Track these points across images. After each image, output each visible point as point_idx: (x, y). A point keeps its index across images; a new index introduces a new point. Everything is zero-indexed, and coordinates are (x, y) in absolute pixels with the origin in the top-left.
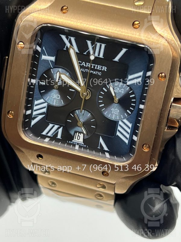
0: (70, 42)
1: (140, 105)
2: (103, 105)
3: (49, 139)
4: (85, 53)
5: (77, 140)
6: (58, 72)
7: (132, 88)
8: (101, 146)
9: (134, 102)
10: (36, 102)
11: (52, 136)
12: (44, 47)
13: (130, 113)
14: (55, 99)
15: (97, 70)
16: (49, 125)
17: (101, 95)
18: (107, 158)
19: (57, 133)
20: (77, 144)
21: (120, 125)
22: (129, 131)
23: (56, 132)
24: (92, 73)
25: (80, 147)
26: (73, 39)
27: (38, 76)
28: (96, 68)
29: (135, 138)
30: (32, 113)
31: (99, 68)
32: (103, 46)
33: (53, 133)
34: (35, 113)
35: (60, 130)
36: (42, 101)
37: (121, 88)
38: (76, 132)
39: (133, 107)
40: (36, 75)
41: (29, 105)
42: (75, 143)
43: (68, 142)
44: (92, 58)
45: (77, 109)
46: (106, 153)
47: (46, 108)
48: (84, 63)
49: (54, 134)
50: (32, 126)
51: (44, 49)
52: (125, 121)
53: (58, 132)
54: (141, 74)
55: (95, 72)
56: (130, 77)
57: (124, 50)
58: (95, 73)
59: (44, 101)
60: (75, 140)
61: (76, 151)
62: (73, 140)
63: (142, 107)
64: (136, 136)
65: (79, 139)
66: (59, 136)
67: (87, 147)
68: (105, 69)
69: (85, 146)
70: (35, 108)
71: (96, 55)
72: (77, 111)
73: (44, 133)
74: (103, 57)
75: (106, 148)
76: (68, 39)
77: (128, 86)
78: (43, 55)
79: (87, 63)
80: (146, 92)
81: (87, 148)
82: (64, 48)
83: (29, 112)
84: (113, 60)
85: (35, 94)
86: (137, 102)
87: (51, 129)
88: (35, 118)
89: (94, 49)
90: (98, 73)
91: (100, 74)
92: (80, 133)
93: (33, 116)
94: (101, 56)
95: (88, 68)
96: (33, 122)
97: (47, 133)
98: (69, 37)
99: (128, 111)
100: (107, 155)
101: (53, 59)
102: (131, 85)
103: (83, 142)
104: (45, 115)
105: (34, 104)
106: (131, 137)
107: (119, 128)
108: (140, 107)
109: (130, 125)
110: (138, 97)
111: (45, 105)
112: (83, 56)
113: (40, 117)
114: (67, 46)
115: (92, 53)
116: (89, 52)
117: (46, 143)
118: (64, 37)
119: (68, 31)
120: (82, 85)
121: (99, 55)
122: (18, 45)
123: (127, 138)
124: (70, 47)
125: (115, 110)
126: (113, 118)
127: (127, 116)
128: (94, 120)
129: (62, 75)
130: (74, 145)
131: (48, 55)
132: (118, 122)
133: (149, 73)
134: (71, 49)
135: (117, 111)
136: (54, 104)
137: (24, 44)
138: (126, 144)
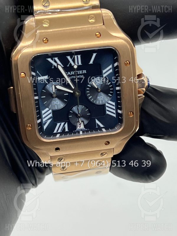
0: (55, 62)
2: (91, 97)
3: (59, 134)
4: (68, 66)
5: (79, 128)
8: (98, 125)
9: (111, 88)
10: (43, 112)
11: (61, 132)
12: (38, 71)
13: (111, 95)
14: (56, 104)
16: (57, 124)
17: (88, 90)
18: (104, 132)
19: (64, 129)
21: (107, 106)
22: (114, 108)
23: (64, 127)
25: (83, 132)
26: (56, 59)
27: (39, 93)
28: (78, 73)
29: (119, 111)
31: (81, 73)
32: (79, 56)
33: (62, 129)
35: (66, 125)
36: (47, 109)
38: (77, 123)
39: (112, 91)
41: (39, 115)
42: (79, 130)
43: (74, 131)
44: (75, 67)
45: (74, 106)
46: (102, 129)
48: (69, 72)
50: (45, 130)
51: (38, 72)
52: (110, 102)
53: (65, 127)
54: (111, 66)
55: (79, 76)
56: (104, 71)
57: (94, 55)
59: (49, 109)
60: (78, 128)
61: (81, 136)
63: (118, 88)
64: (121, 110)
65: (81, 126)
66: (67, 130)
68: (85, 72)
69: (87, 129)
70: (44, 116)
71: (76, 63)
72: (74, 107)
73: (55, 132)
74: (81, 64)
75: (102, 126)
76: (53, 60)
79: (71, 72)
81: (89, 130)
82: (52, 67)
83: (39, 121)
84: (89, 64)
85: (40, 107)
86: (114, 86)
87: (60, 127)
88: (45, 123)
89: (74, 61)
93: (44, 123)
94: (80, 64)
95: (73, 75)
96: (45, 127)
97: (57, 131)
98: (54, 58)
99: (109, 95)
100: (104, 130)
103: (84, 128)
104: (52, 119)
105: (42, 114)
106: (117, 111)
107: (107, 108)
108: (116, 89)
109: (114, 104)
111: (50, 111)
112: (68, 68)
113: (49, 121)
114: (54, 65)
115: (73, 64)
116: (71, 64)
117: (58, 138)
118: (49, 60)
119: (51, 55)
120: (73, 88)
121: (78, 64)
122: (21, 76)
123: (114, 113)
124: (58, 64)
125: (100, 97)
126: (101, 103)
127: (109, 98)
128: (88, 109)
129: (56, 86)
130: (79, 132)
131: (42, 76)
132: (105, 104)
133: (116, 64)
134: (59, 66)
135: (102, 97)
136: (56, 108)
137: (25, 74)
138: (115, 117)
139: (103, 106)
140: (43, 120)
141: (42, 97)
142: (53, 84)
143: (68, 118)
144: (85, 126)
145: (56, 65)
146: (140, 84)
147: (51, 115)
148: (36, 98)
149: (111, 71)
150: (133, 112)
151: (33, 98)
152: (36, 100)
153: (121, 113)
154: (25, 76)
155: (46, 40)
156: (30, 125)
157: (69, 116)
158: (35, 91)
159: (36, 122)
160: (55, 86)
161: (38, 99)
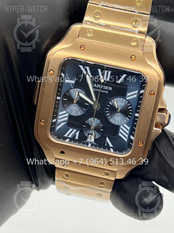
0: (86, 70)
1: (136, 114)
2: (109, 114)
3: (69, 140)
6: (77, 91)
7: (130, 102)
8: (108, 143)
9: (131, 112)
10: (60, 113)
11: (71, 137)
14: (74, 110)
15: (105, 90)
16: (69, 129)
17: (108, 107)
18: (112, 153)
19: (75, 135)
20: (90, 142)
21: (121, 128)
22: (128, 132)
24: (101, 92)
25: (92, 145)
26: (88, 68)
28: (104, 88)
29: (132, 137)
30: (57, 121)
31: (107, 88)
32: (110, 72)
34: (59, 121)
35: (78, 133)
36: (65, 112)
37: (122, 102)
38: (89, 134)
39: (130, 115)
40: (61, 93)
41: (55, 115)
42: (88, 142)
43: (84, 141)
44: (102, 81)
45: (90, 117)
46: (110, 149)
47: (68, 117)
48: (95, 84)
49: (73, 136)
50: (57, 130)
51: (67, 75)
52: (125, 125)
54: (136, 92)
56: (128, 94)
57: (124, 76)
58: (103, 91)
60: (88, 140)
61: (89, 148)
62: (87, 140)
63: (137, 115)
64: (133, 136)
65: (91, 139)
66: (77, 138)
67: (97, 145)
68: (110, 89)
69: (96, 144)
70: (60, 117)
71: (105, 78)
72: (90, 119)
73: (66, 135)
74: (109, 80)
75: (111, 145)
77: (127, 100)
79: (98, 85)
80: (140, 104)
83: (54, 121)
85: (59, 107)
86: (133, 112)
87: (72, 132)
88: (59, 124)
90: (105, 92)
91: (107, 92)
92: (92, 134)
93: (58, 123)
95: (98, 88)
96: (58, 128)
97: (68, 136)
98: (85, 67)
99: (127, 118)
100: (112, 150)
102: (129, 100)
103: (94, 141)
104: (66, 122)
106: (129, 136)
107: (121, 130)
108: (135, 115)
109: (129, 128)
110: (134, 108)
111: (67, 115)
113: (63, 123)
114: (83, 73)
116: (99, 77)
117: (67, 143)
118: (81, 67)
119: (84, 63)
120: (95, 100)
122: (50, 73)
123: (126, 138)
124: (87, 73)
126: (116, 123)
127: (126, 122)
128: (103, 125)
129: (79, 93)
130: (87, 144)
131: (70, 79)
132: (120, 126)
133: (142, 92)
134: (87, 75)
135: (119, 118)
136: (73, 114)
137: (54, 72)
138: (126, 141)
139: (118, 127)
141: (64, 99)
145: (85, 73)
146: (160, 118)
147: (66, 119)
148: (59, 98)
149: (135, 96)
151: (56, 97)
152: (57, 100)
153: (133, 139)
154: (53, 74)
155: (83, 47)
157: (83, 126)
159: (51, 120)
161: (60, 100)
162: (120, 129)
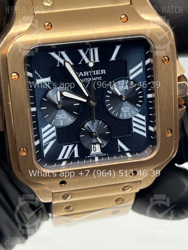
0: (62, 57)
1: (148, 95)
2: (112, 108)
3: (66, 162)
4: (80, 63)
7: (136, 81)
8: (121, 148)
9: (141, 94)
10: (43, 130)
11: (69, 158)
12: (36, 71)
14: (61, 119)
15: (96, 76)
16: (63, 147)
17: (107, 98)
18: (129, 158)
19: (73, 154)
20: (96, 155)
22: (144, 123)
23: (72, 151)
25: (100, 157)
26: (63, 53)
27: (37, 102)
28: (94, 74)
29: (151, 129)
31: (98, 73)
32: (96, 50)
33: (69, 155)
34: (45, 141)
35: (76, 149)
36: (49, 126)
39: (141, 99)
41: (38, 136)
42: (94, 156)
44: (91, 65)
45: (87, 121)
46: (126, 154)
47: (55, 132)
48: (81, 73)
49: (71, 154)
50: (45, 156)
51: (36, 72)
52: (139, 115)
53: (74, 151)
54: (141, 64)
55: (95, 78)
56: (131, 71)
57: (118, 48)
59: (52, 126)
60: (93, 152)
61: (97, 163)
62: (90, 153)
63: (150, 96)
64: (153, 126)
65: (97, 149)
66: (76, 155)
67: (108, 155)
68: (103, 72)
70: (44, 136)
71: (92, 60)
72: (87, 123)
73: (60, 158)
74: (99, 60)
75: (126, 149)
76: (58, 55)
78: (38, 79)
79: (84, 72)
82: (57, 65)
83: (37, 143)
84: (110, 60)
85: (39, 123)
86: (144, 93)
87: (67, 150)
88: (46, 146)
90: (98, 78)
91: (100, 78)
92: (95, 144)
93: (44, 145)
94: (97, 60)
95: (86, 77)
96: (46, 151)
97: (63, 157)
98: (59, 52)
99: (137, 105)
100: (129, 155)
101: (48, 79)
102: (133, 79)
103: (101, 152)
104: (56, 139)
105: (41, 132)
106: (147, 128)
107: (134, 124)
108: (148, 97)
109: (144, 118)
111: (54, 128)
112: (80, 67)
113: (52, 143)
114: (59, 62)
115: (87, 61)
116: (84, 61)
117: (64, 168)
118: (53, 54)
119: (55, 47)
120: (87, 95)
121: (94, 60)
122: (12, 78)
123: (144, 131)
124: (65, 61)
125: (125, 109)
126: (125, 117)
127: (138, 110)
128: (107, 125)
129: (63, 93)
130: (93, 158)
131: (43, 78)
132: (131, 118)
133: (148, 62)
134: (66, 63)
135: (127, 109)
136: (62, 124)
137: (18, 74)
138: (145, 137)
139: (129, 121)
140: (42, 141)
141: (42, 108)
142: (58, 90)
143: (79, 139)
144: (102, 150)
145: (62, 61)
146: (181, 90)
147: (54, 134)
148: (34, 109)
149: (141, 70)
150: (172, 130)
151: (30, 110)
152: (33, 113)
153: (153, 131)
154: (18, 77)
155: (48, 25)
156: (24, 149)
157: (80, 136)
158: (32, 100)
159: (34, 144)
160: (61, 92)
161: (36, 111)
162: (133, 122)
